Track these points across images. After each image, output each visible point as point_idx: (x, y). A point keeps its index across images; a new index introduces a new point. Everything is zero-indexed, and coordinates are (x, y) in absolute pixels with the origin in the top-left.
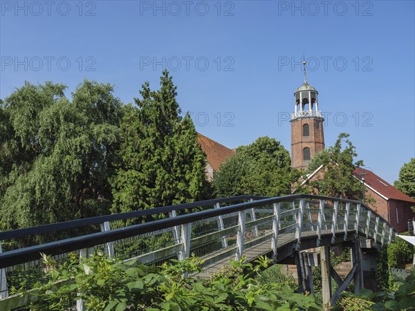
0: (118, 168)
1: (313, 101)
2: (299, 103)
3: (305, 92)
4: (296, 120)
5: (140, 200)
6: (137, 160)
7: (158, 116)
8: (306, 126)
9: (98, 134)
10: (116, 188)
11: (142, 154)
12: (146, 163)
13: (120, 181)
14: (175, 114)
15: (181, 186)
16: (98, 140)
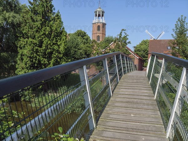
0: (20, 37)
1: (102, 16)
2: (96, 16)
3: (99, 12)
4: (95, 23)
5: (34, 54)
6: (32, 33)
7: (43, 10)
8: (99, 27)
9: (9, 17)
10: (20, 47)
11: (35, 30)
12: (37, 35)
13: (22, 44)
14: (51, 11)
15: (56, 47)
16: (9, 20)
